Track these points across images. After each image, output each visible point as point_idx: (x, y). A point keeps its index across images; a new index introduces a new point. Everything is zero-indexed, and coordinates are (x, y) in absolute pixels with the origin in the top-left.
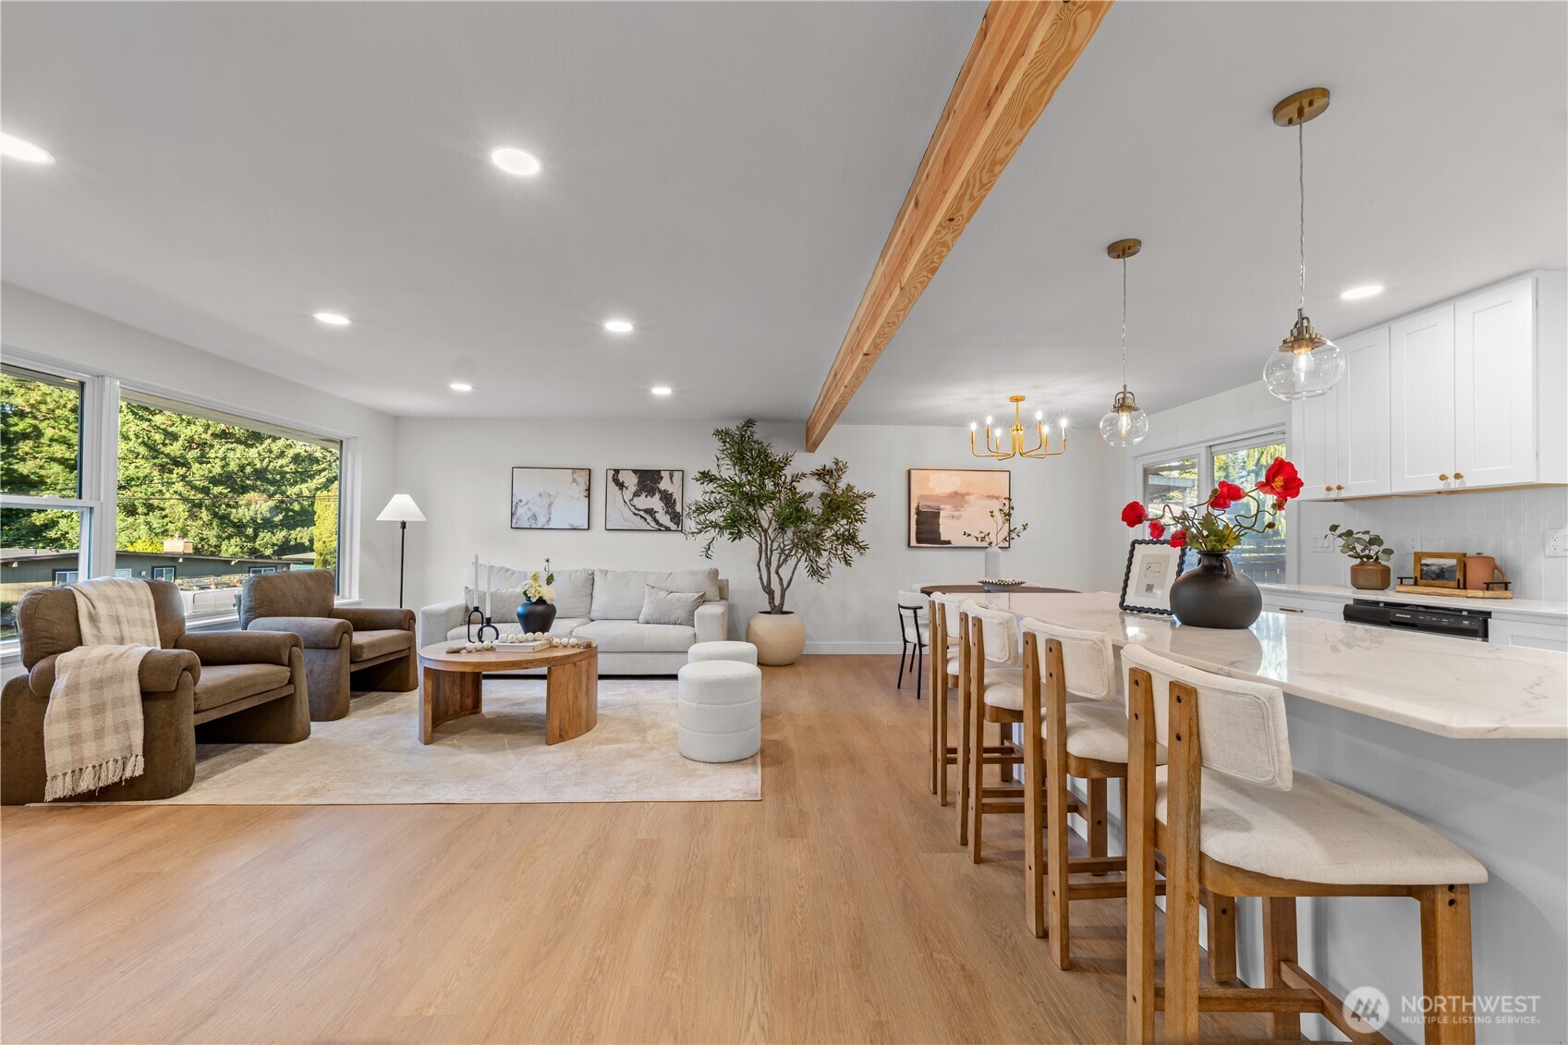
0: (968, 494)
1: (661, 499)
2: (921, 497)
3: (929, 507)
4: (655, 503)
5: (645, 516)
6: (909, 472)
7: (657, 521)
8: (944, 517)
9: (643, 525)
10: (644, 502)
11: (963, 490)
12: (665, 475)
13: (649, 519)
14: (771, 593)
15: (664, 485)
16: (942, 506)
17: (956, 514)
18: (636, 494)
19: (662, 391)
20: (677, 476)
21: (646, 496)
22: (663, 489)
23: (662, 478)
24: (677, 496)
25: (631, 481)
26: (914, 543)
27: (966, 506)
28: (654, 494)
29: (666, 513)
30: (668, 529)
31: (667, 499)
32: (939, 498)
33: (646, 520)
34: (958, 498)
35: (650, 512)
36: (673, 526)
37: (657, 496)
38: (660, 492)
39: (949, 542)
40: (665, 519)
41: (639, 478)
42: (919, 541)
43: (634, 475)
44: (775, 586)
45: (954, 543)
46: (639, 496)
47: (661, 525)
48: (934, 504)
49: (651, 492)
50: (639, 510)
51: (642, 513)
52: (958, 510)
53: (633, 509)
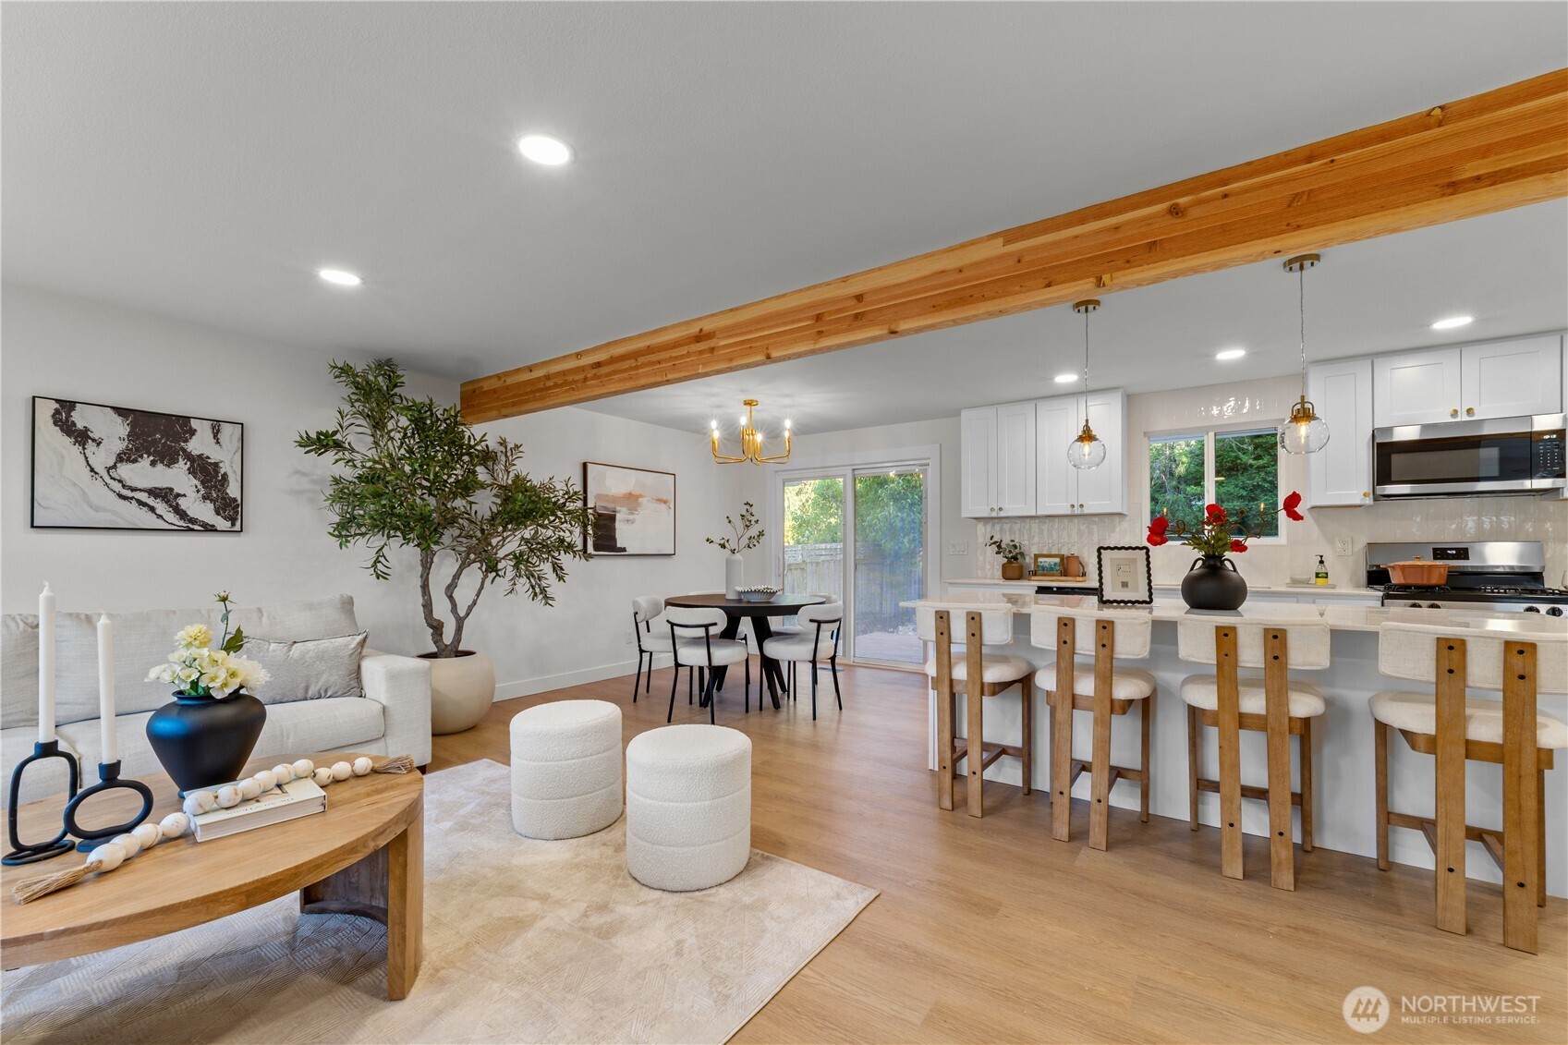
0: (641, 496)
1: (192, 471)
2: (599, 497)
3: (605, 508)
4: (178, 477)
5: (151, 501)
6: (585, 465)
7: (182, 514)
8: (620, 521)
9: (148, 520)
10: (144, 473)
11: (636, 492)
12: (203, 430)
13: (161, 507)
14: (437, 628)
15: (197, 445)
16: (618, 508)
17: (630, 517)
18: (124, 457)
19: (340, 278)
20: (228, 432)
21: (153, 463)
22: (195, 453)
23: (193, 432)
24: (229, 466)
25: (114, 433)
26: (590, 549)
27: (639, 509)
28: (175, 461)
29: (205, 498)
30: (209, 529)
31: (207, 473)
32: (615, 499)
33: (152, 509)
34: (632, 500)
35: (166, 495)
36: (221, 523)
37: (182, 466)
38: (189, 456)
39: (624, 550)
40: (204, 511)
41: (133, 425)
42: (596, 548)
43: (119, 419)
44: (441, 610)
45: (630, 551)
46: (135, 461)
47: (194, 521)
48: (610, 506)
49: (167, 456)
50: (134, 490)
51: (143, 497)
52: (632, 514)
53: (117, 486)
